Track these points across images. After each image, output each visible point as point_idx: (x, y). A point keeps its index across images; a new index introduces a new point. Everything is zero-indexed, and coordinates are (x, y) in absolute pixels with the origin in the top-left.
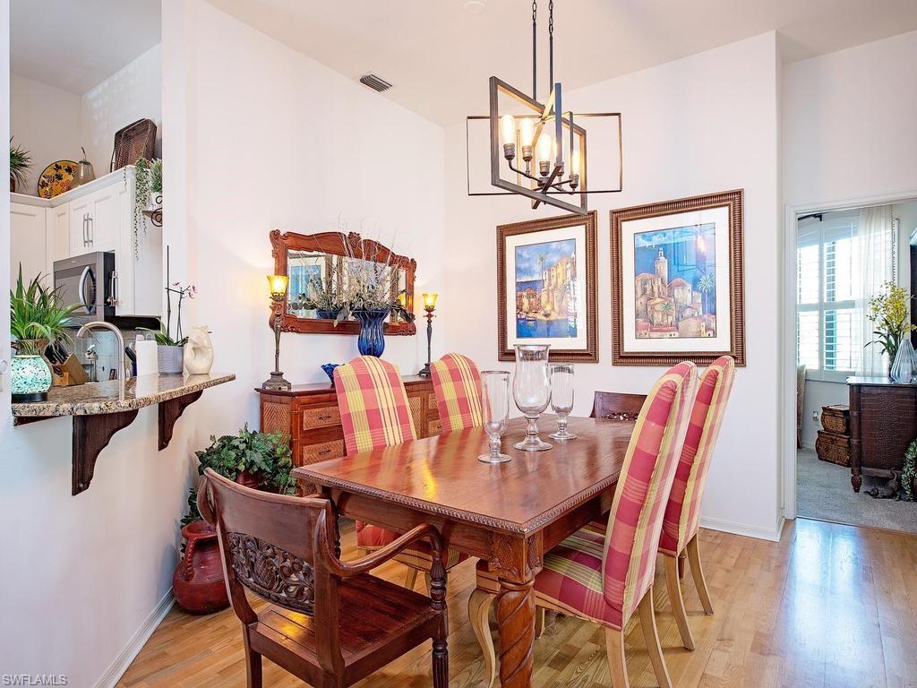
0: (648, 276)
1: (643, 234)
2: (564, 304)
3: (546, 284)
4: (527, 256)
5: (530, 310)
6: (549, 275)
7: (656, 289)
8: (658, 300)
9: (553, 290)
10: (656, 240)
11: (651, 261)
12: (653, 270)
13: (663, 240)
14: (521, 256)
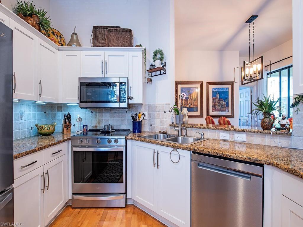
0: (215, 98)
1: (214, 89)
2: (194, 103)
3: (189, 98)
4: (184, 90)
5: (185, 105)
6: (190, 96)
7: (216, 101)
8: (217, 103)
9: (191, 100)
10: (217, 90)
11: (215, 95)
12: (216, 97)
13: (218, 90)
14: (182, 90)
